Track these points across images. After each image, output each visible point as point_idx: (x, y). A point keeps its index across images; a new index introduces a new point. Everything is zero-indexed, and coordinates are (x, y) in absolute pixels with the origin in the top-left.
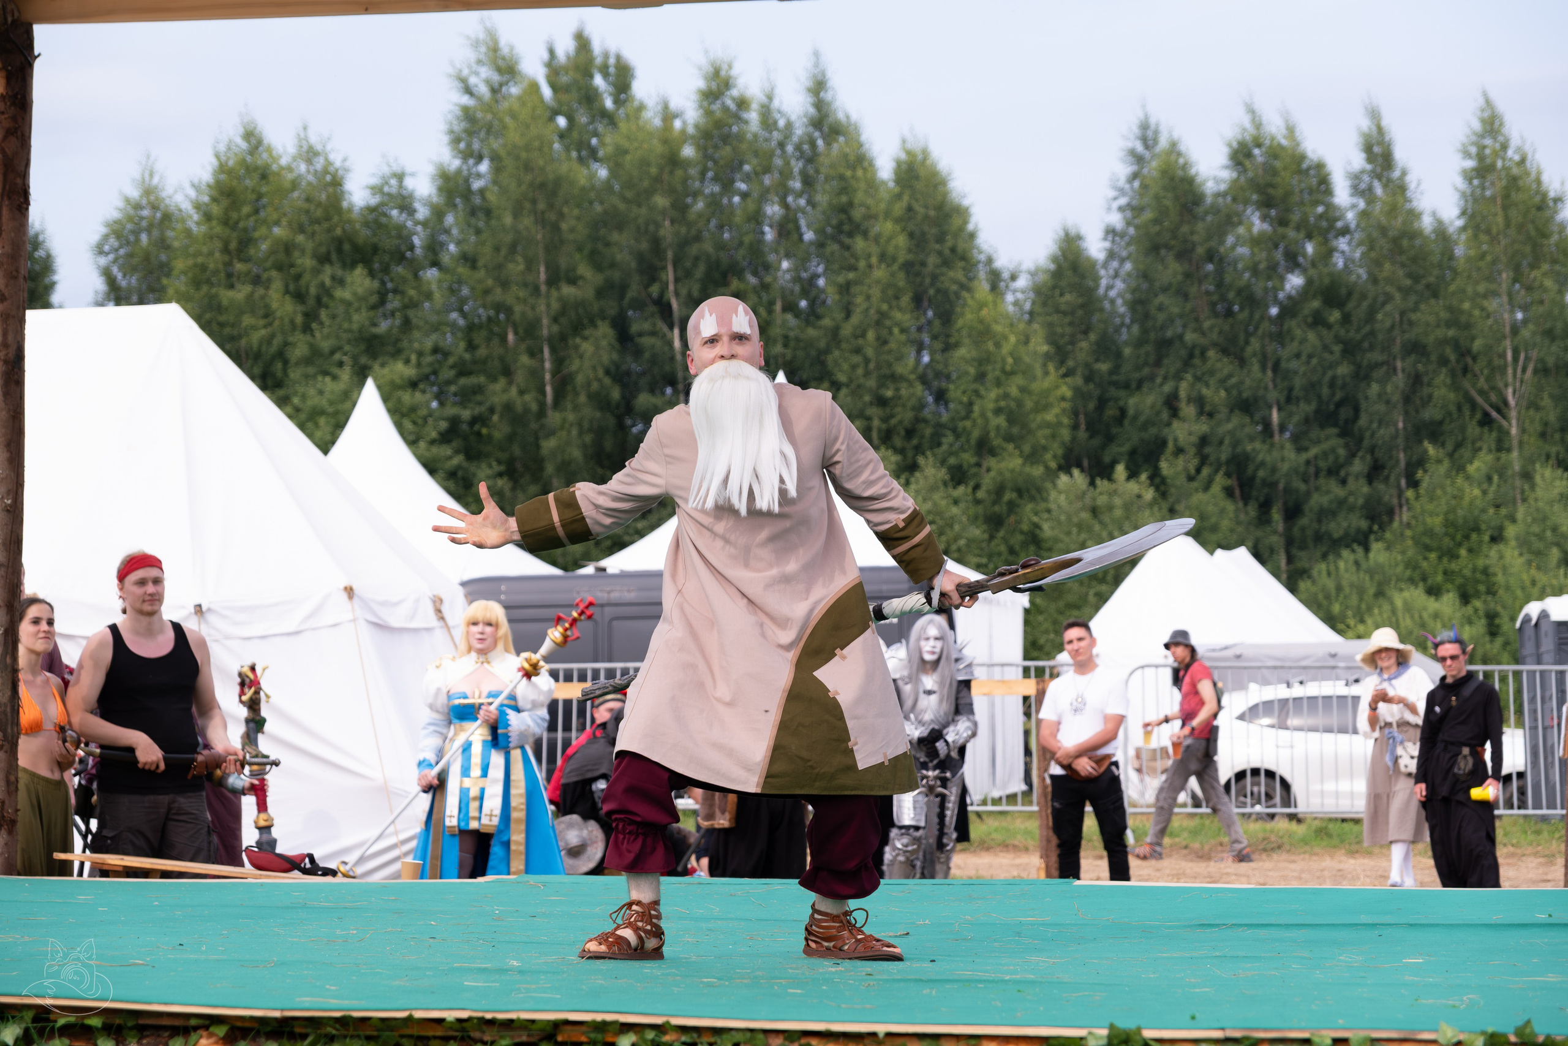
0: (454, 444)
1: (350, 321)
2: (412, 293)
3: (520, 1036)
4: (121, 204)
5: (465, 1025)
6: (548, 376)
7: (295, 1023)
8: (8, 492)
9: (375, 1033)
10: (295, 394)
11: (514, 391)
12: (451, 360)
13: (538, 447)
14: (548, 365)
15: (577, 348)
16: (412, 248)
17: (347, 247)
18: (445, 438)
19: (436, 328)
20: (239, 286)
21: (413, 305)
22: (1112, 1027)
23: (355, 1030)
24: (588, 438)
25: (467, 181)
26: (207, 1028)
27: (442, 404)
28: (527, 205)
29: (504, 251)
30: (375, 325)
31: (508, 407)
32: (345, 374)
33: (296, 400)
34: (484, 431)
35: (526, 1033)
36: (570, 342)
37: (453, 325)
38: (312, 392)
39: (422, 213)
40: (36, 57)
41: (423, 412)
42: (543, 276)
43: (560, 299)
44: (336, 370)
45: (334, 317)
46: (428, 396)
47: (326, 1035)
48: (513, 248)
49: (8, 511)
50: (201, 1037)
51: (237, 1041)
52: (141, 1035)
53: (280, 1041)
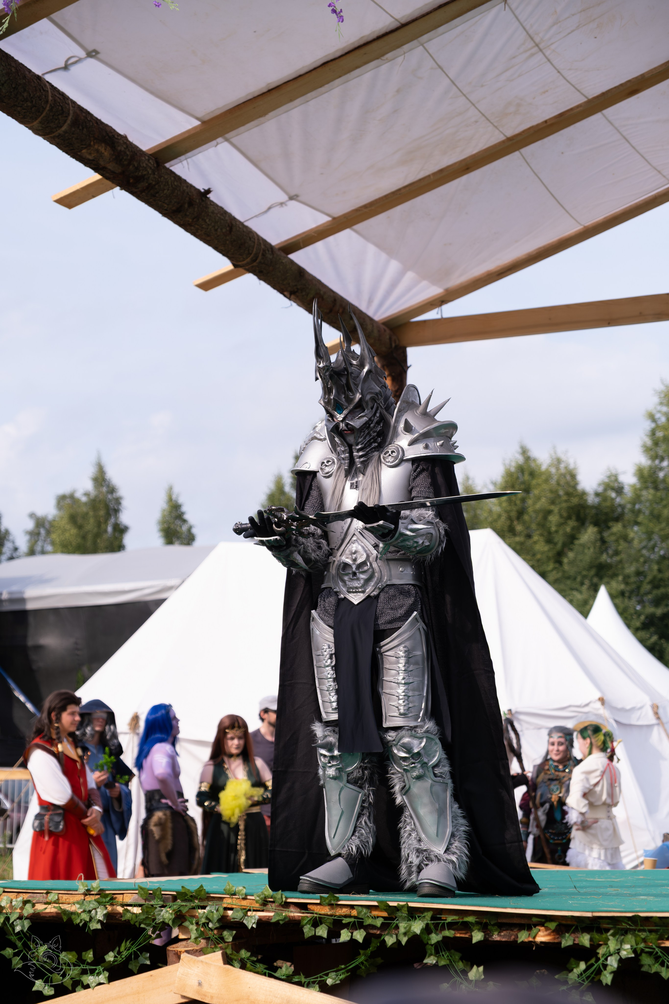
0: (652, 631)
7: (601, 921)
9: (655, 928)
12: (648, 579)
18: (646, 626)
23: (641, 926)
25: (655, 473)
26: (542, 925)
27: (643, 607)
30: (599, 557)
39: (629, 494)
40: (408, 367)
46: (633, 602)
47: (622, 929)
50: (539, 930)
51: (562, 933)
52: (501, 929)
53: (591, 933)
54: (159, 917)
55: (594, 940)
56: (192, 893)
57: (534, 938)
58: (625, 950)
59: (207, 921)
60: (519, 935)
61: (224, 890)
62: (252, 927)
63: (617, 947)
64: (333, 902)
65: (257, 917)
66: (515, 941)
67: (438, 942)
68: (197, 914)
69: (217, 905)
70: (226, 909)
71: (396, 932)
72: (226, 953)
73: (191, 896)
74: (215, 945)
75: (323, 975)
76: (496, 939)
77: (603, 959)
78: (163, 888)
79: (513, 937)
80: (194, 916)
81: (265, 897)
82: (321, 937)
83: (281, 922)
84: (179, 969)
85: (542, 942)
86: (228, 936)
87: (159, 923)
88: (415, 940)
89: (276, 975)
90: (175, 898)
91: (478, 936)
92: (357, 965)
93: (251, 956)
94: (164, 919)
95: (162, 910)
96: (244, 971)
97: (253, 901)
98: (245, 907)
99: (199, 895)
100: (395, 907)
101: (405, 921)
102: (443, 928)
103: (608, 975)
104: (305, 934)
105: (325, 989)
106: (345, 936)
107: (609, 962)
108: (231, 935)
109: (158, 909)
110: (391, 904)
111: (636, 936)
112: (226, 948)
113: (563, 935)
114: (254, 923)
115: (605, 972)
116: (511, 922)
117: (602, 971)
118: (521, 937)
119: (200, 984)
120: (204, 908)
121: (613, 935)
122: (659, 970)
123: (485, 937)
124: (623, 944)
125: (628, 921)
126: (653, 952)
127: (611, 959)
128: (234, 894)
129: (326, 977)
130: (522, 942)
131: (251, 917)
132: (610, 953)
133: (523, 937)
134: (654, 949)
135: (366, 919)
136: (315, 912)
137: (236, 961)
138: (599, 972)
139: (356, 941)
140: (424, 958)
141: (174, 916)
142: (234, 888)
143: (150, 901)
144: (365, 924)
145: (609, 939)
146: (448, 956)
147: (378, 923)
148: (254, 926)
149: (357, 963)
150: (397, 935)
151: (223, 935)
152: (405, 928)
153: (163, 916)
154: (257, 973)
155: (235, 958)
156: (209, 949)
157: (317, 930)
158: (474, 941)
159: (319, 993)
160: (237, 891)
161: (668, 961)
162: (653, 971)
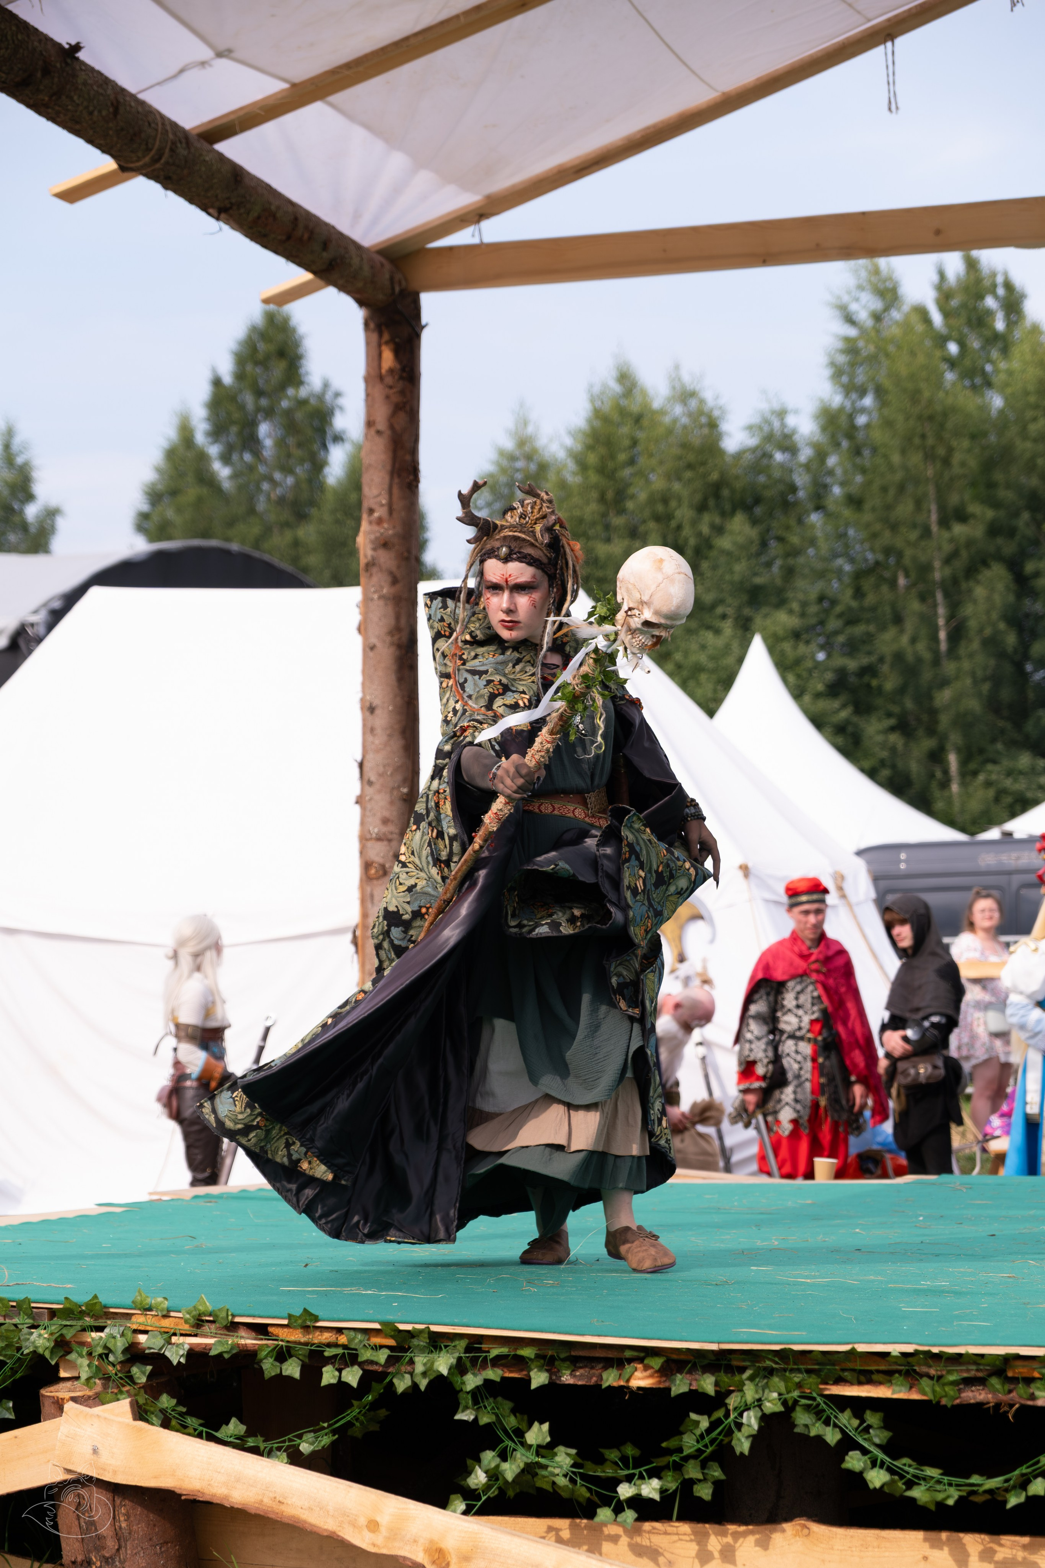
0: (843, 698)
1: (731, 572)
2: (795, 540)
3: (968, 1371)
4: (493, 456)
5: (910, 1359)
6: (941, 622)
7: (732, 1356)
8: (405, 780)
9: (816, 1367)
10: (677, 649)
11: (905, 640)
12: (838, 609)
13: (931, 698)
14: (941, 611)
15: (970, 591)
16: (793, 489)
17: (726, 492)
18: (833, 690)
19: (821, 575)
20: (616, 541)
21: (795, 552)
23: (795, 1364)
24: (986, 687)
25: (851, 417)
26: (641, 1360)
27: (829, 656)
28: (917, 441)
29: (892, 492)
30: (755, 574)
31: (899, 657)
32: (728, 628)
33: (678, 656)
34: (874, 683)
35: (974, 1367)
36: (964, 586)
37: (839, 572)
38: (694, 646)
39: (805, 454)
40: (424, 327)
41: (809, 664)
42: (934, 517)
43: (951, 540)
44: (718, 624)
45: (714, 568)
46: (813, 646)
47: (765, 1369)
48: (901, 488)
49: (405, 800)
50: (636, 1370)
51: (672, 1375)
52: (575, 1366)
53: (717, 1374)
54: (27, 1344)
55: (721, 1384)
56: (80, 1306)
57: (628, 1381)
58: (769, 1401)
59: (106, 1352)
60: (605, 1375)
61: (133, 1302)
62: (179, 1362)
63: (757, 1397)
64: (309, 1323)
65: (187, 1347)
66: (598, 1386)
67: (477, 1387)
68: (89, 1340)
69: (121, 1326)
70: (136, 1331)
71: (409, 1368)
72: (137, 1402)
73: (81, 1312)
74: (118, 1387)
75: (294, 1436)
76: (567, 1382)
77: (736, 1414)
78: (32, 1297)
79: (594, 1379)
80: (82, 1344)
81: (200, 1315)
82: (290, 1378)
83: (226, 1356)
84: (62, 1428)
85: (639, 1388)
86: (141, 1374)
87: (28, 1354)
88: (439, 1382)
89: (217, 1434)
90: (53, 1313)
91: (539, 1377)
92: (349, 1421)
93: (177, 1405)
94: (36, 1347)
95: (32, 1333)
96: (166, 1431)
97: (178, 1320)
98: (166, 1330)
99: (91, 1311)
100: (408, 1332)
101: (423, 1353)
102: (484, 1366)
103: (743, 1440)
104: (266, 1373)
105: (297, 1459)
106: (329, 1376)
107: (744, 1420)
108: (143, 1373)
109: (25, 1330)
110: (402, 1327)
111: (786, 1380)
112: (136, 1395)
113: (673, 1377)
114: (182, 1356)
115: (738, 1435)
116: (591, 1355)
117: (733, 1432)
118: (607, 1380)
119: (95, 1451)
120: (101, 1329)
121: (751, 1379)
122: (821, 1433)
123: (550, 1378)
124: (767, 1391)
125: (775, 1356)
126: (812, 1404)
127: (748, 1415)
128: (150, 1309)
129: (299, 1441)
130: (609, 1387)
131: (178, 1345)
132: (746, 1405)
133: (611, 1379)
134: (814, 1399)
135: (363, 1351)
136: (281, 1338)
137: (153, 1413)
138: (729, 1433)
139: (347, 1385)
140: (455, 1413)
141: (53, 1344)
142: (148, 1301)
143: (11, 1318)
144: (360, 1360)
145: (744, 1384)
146: (493, 1408)
147: (382, 1356)
148: (183, 1360)
149: (348, 1418)
150: (411, 1374)
151: (132, 1373)
152: (425, 1365)
153: (33, 1343)
154: (189, 1434)
155: (152, 1409)
156: (109, 1396)
157: (285, 1366)
158: (534, 1386)
159: (288, 1465)
160: (153, 1305)
161: (836, 1417)
162: (813, 1433)
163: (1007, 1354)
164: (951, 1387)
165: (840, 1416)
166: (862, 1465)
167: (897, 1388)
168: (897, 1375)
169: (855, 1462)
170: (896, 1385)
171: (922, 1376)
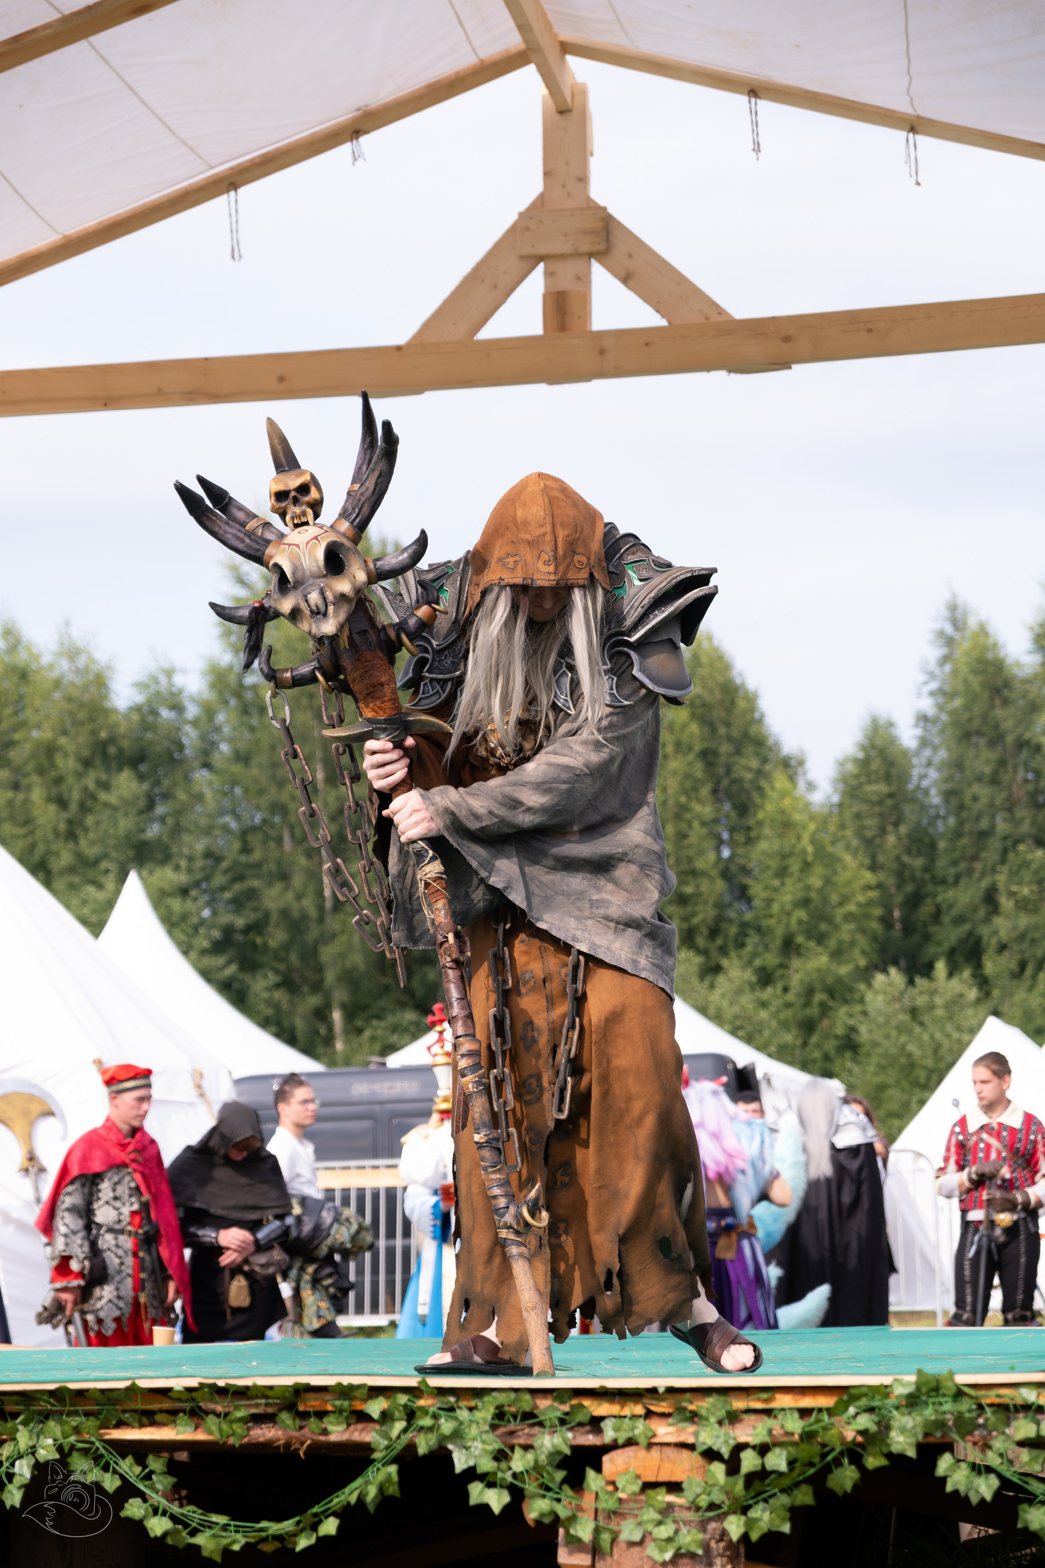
0: (228, 955)
2: (183, 796)
3: (257, 1406)
5: (194, 1394)
7: (5, 1401)
9: (95, 1408)
11: (290, 896)
12: (224, 865)
13: (316, 953)
16: (180, 746)
17: (112, 750)
18: (218, 947)
19: (207, 831)
21: (185, 809)
22: (920, 1372)
23: (71, 1405)
25: (239, 677)
27: (214, 913)
30: (142, 830)
31: (285, 913)
34: (260, 940)
35: (263, 1401)
37: (226, 829)
39: (192, 711)
41: (194, 920)
42: (320, 774)
44: (101, 879)
46: (200, 903)
47: (40, 1413)
58: (43, 1449)
63: (31, 1443)
77: (8, 1464)
103: (14, 1492)
107: (16, 1470)
111: (61, 1423)
115: (10, 1487)
117: (5, 1485)
121: (25, 1423)
122: (99, 1479)
124: (42, 1437)
125: (49, 1397)
126: (90, 1449)
127: (20, 1464)
132: (19, 1454)
134: (93, 1443)
138: (1, 1485)
145: (17, 1430)
161: (116, 1463)
162: (91, 1478)
163: (296, 1384)
164: (239, 1424)
165: (121, 1462)
166: (143, 1512)
167: (181, 1429)
168: (181, 1414)
169: (135, 1510)
170: (181, 1425)
171: (207, 1413)
